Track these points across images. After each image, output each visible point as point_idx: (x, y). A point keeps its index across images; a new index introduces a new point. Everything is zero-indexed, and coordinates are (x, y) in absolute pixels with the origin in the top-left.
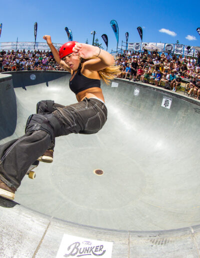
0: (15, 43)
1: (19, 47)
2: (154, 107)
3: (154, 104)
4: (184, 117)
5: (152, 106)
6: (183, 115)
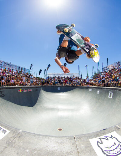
0: (54, 73)
1: (56, 75)
2: (105, 99)
3: (105, 97)
4: (118, 101)
5: (104, 98)
6: (118, 100)
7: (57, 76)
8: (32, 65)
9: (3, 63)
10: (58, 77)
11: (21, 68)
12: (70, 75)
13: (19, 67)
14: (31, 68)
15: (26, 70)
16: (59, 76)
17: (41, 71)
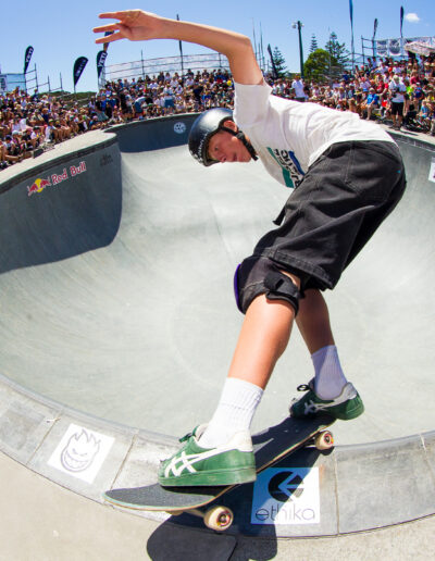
0: (140, 64)
1: (147, 70)
7: (153, 74)
8: (29, 51)
10: (161, 77)
12: (217, 63)
14: (27, 65)
15: (8, 79)
16: (164, 69)
17: (80, 64)
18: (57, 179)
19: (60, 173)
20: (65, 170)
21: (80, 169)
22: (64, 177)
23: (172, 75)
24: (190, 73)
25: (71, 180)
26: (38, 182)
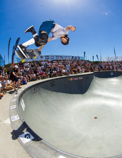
7: (111, 61)
9: (55, 57)
11: (74, 57)
13: (73, 57)
15: (80, 58)
18: (76, 79)
19: (77, 78)
20: (78, 78)
21: (81, 78)
22: (77, 79)
23: (114, 61)
24: (117, 61)
25: (79, 80)
26: (71, 79)
